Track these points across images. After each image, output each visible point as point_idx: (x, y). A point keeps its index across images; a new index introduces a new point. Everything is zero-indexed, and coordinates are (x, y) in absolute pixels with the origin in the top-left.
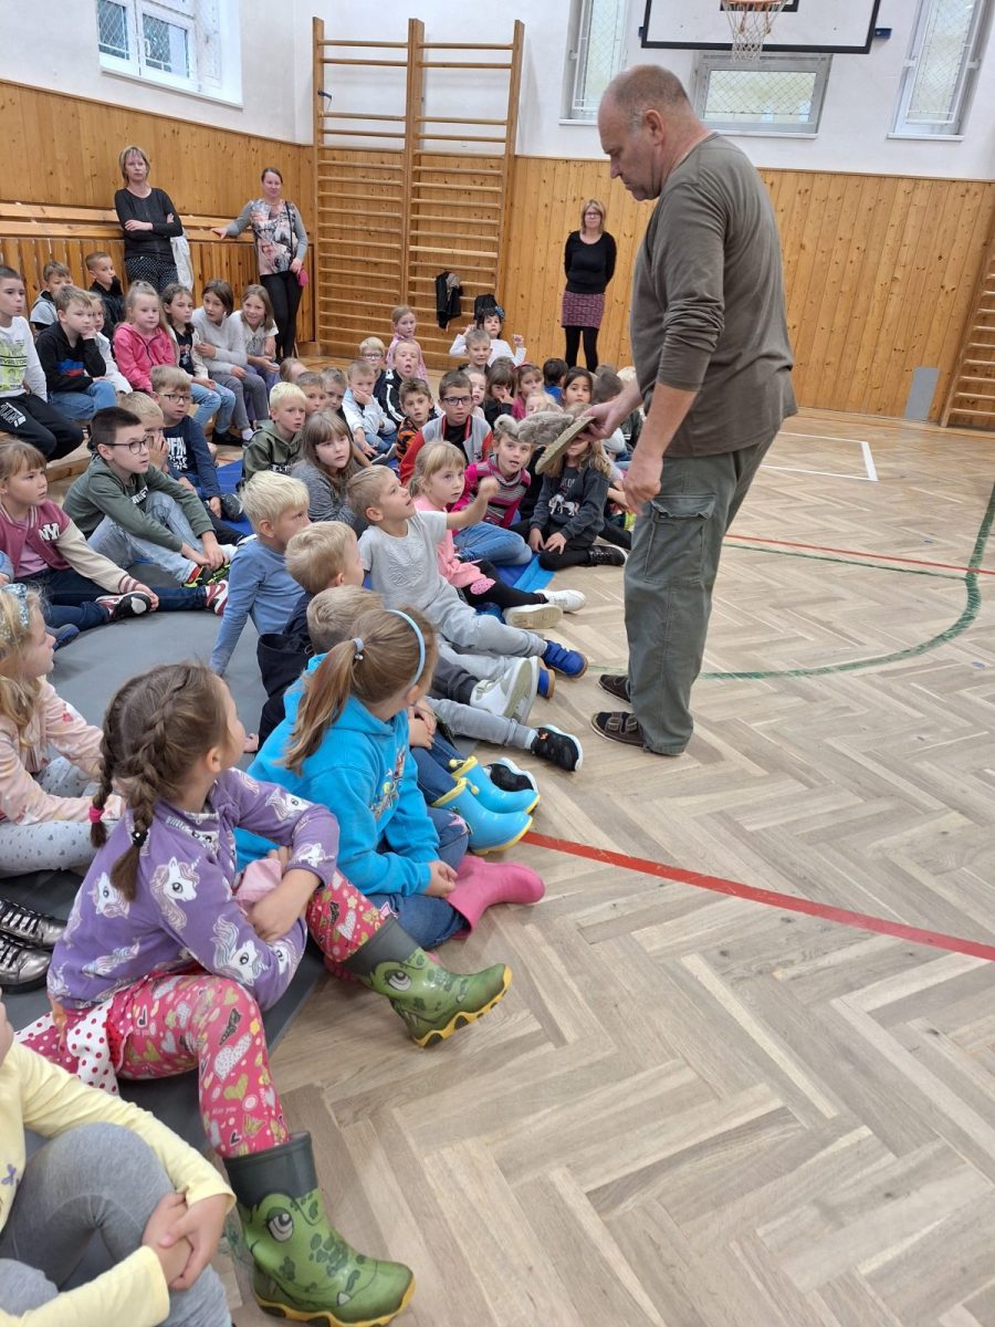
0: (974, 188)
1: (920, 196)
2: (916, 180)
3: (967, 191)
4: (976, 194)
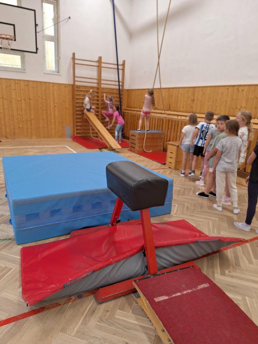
0: (67, 86)
1: (56, 87)
2: (54, 84)
3: (66, 86)
4: (68, 87)
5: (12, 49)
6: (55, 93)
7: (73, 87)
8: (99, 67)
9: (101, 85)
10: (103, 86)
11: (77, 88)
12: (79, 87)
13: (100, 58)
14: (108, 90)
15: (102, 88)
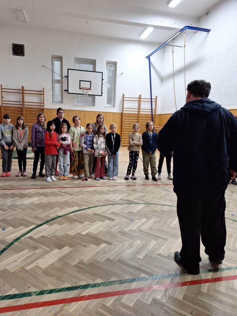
1: (111, 115)
2: (110, 113)
3: (117, 114)
4: (119, 114)
5: (88, 95)
6: (111, 118)
7: (122, 114)
8: (139, 101)
9: (140, 112)
10: (141, 113)
11: (125, 115)
12: (126, 114)
13: (140, 96)
14: (145, 115)
15: (141, 114)
